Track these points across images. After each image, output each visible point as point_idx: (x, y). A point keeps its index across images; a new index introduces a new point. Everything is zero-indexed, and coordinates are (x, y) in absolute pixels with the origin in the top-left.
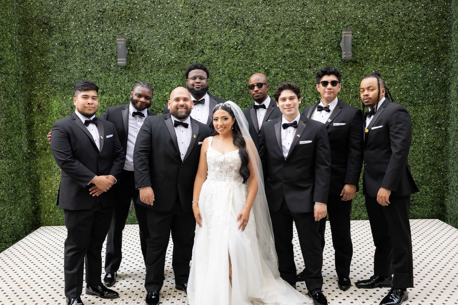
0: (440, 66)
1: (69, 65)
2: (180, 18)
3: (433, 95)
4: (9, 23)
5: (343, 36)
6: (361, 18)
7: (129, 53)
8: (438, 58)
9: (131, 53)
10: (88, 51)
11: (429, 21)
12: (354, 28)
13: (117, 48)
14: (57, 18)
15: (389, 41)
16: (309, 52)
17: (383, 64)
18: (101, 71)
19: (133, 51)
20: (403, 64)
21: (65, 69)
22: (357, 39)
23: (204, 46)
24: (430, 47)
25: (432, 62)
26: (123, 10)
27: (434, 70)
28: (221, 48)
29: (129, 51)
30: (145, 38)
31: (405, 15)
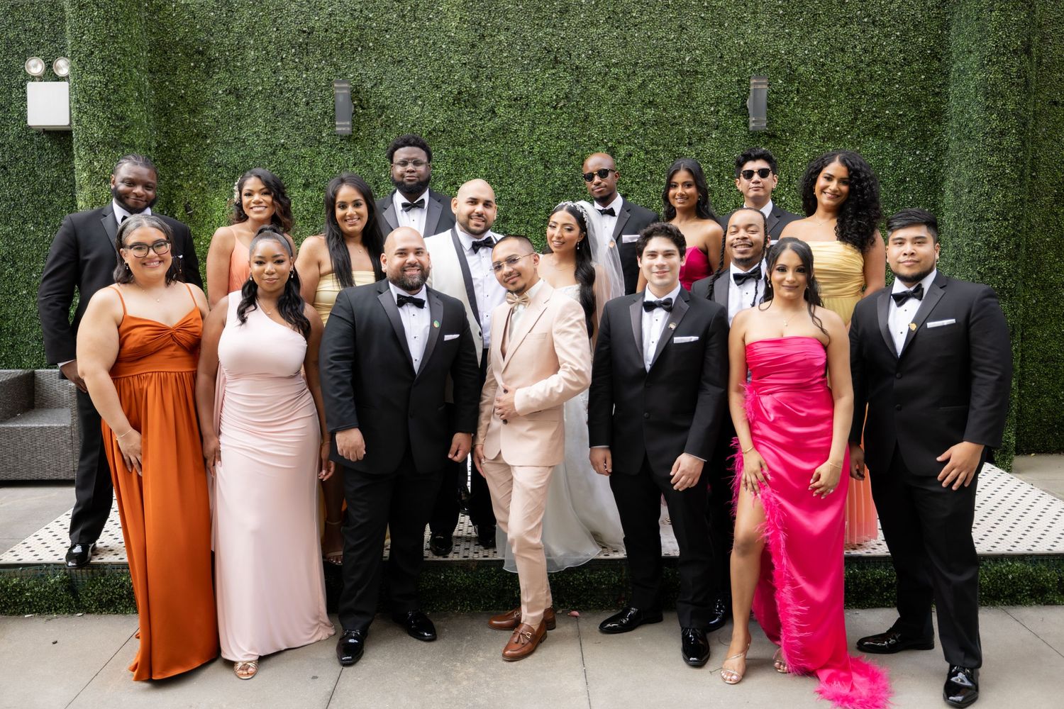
0: (925, 147)
1: (244, 132)
2: (453, 47)
3: (912, 200)
4: (134, 52)
5: (752, 88)
6: (786, 54)
7: (355, 112)
8: (924, 132)
9: (361, 111)
10: (279, 105)
11: (909, 64)
12: (772, 73)
13: (334, 101)
14: (222, 44)
15: (835, 98)
16: (689, 115)
17: (824, 141)
18: (304, 145)
19: (363, 108)
20: (859, 142)
21: (235, 138)
22: (777, 93)
23: (496, 102)
24: (910, 110)
25: (912, 139)
26: (346, 31)
27: (915, 153)
28: (527, 105)
29: (355, 107)
30: (386, 84)
31: (865, 51)
